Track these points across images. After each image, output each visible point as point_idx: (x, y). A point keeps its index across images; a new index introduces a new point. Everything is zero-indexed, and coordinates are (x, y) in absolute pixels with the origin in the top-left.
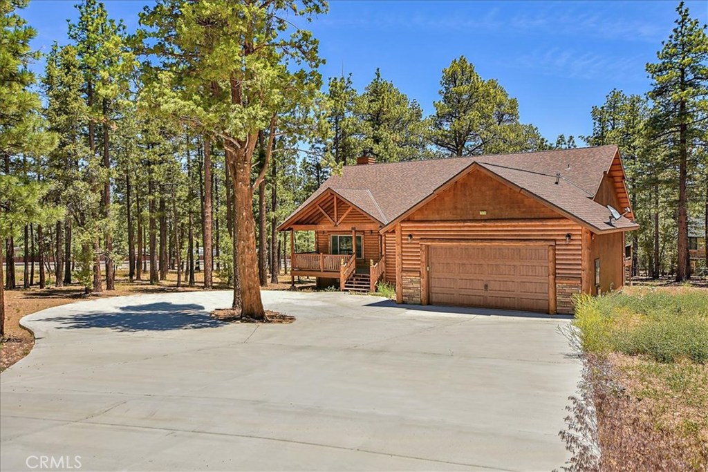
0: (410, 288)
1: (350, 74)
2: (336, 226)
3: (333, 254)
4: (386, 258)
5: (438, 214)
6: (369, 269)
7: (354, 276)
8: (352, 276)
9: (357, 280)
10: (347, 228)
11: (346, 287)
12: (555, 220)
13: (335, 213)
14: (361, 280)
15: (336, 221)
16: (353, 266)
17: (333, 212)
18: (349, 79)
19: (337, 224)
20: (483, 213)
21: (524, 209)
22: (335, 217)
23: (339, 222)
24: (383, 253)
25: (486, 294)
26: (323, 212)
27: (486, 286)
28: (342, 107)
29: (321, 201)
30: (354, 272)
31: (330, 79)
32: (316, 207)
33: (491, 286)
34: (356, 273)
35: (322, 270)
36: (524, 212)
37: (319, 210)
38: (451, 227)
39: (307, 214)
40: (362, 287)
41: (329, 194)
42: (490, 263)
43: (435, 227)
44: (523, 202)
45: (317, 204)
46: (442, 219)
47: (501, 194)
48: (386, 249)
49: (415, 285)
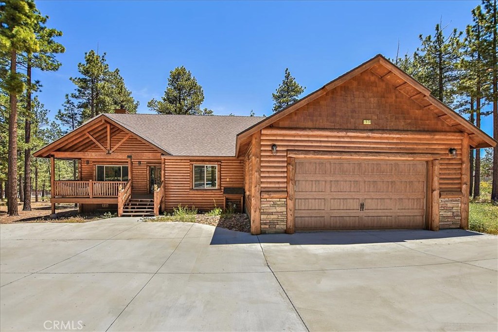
0: (272, 214)
1: (105, 54)
2: (109, 153)
3: (98, 180)
4: (165, 183)
5: (312, 120)
6: (153, 194)
7: (130, 201)
8: (128, 201)
9: (132, 205)
10: (122, 156)
11: (124, 212)
12: (442, 133)
13: (108, 141)
14: (139, 205)
15: (109, 148)
16: (129, 192)
17: (107, 140)
18: (103, 57)
19: (111, 152)
20: (367, 122)
21: (409, 121)
22: (108, 145)
23: (113, 150)
24: (163, 179)
25: (361, 214)
26: (94, 140)
27: (362, 206)
28: (98, 72)
29: (91, 129)
30: (130, 197)
31: (86, 54)
32: (85, 134)
33: (368, 204)
34: (131, 198)
35: (91, 197)
36: (410, 124)
37: (88, 138)
38: (327, 137)
39: (73, 141)
40: (143, 212)
41: (103, 121)
42: (367, 179)
43: (308, 136)
44: (408, 113)
45: (86, 132)
46: (317, 127)
47: (386, 103)
48: (165, 176)
49: (279, 209)
